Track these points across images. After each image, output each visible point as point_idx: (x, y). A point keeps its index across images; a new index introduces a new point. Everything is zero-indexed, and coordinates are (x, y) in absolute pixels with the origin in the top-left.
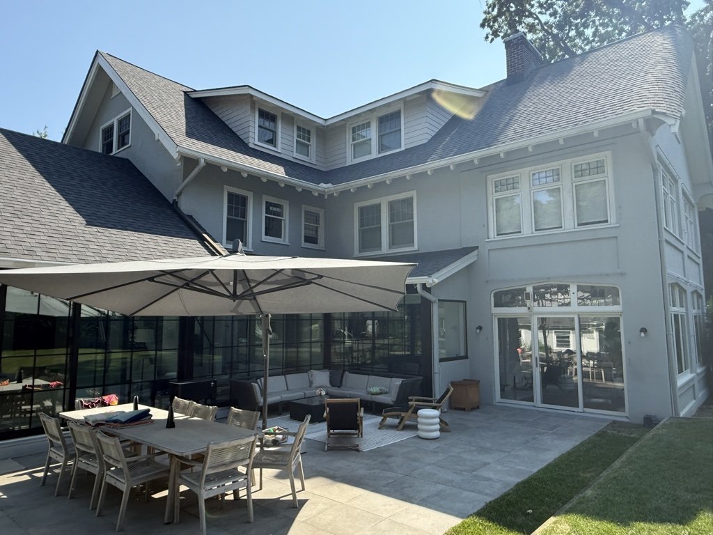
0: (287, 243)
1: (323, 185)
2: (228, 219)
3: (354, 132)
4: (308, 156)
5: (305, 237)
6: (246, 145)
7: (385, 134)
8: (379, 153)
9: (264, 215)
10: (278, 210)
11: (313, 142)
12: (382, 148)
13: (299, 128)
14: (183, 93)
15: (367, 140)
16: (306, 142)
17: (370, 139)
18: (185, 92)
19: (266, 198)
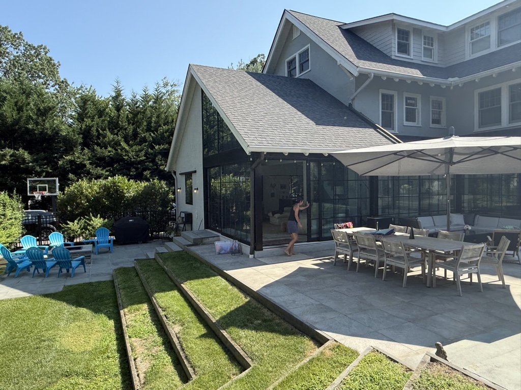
0: (420, 125)
1: (450, 79)
2: (382, 112)
3: (472, 33)
4: (431, 58)
5: (433, 120)
6: (389, 58)
7: (503, 30)
8: (498, 47)
9: (405, 107)
10: (413, 102)
11: (436, 47)
12: (500, 42)
13: (425, 38)
14: (337, 27)
15: (487, 37)
16: (430, 47)
17: (489, 36)
18: (338, 26)
19: (406, 95)
